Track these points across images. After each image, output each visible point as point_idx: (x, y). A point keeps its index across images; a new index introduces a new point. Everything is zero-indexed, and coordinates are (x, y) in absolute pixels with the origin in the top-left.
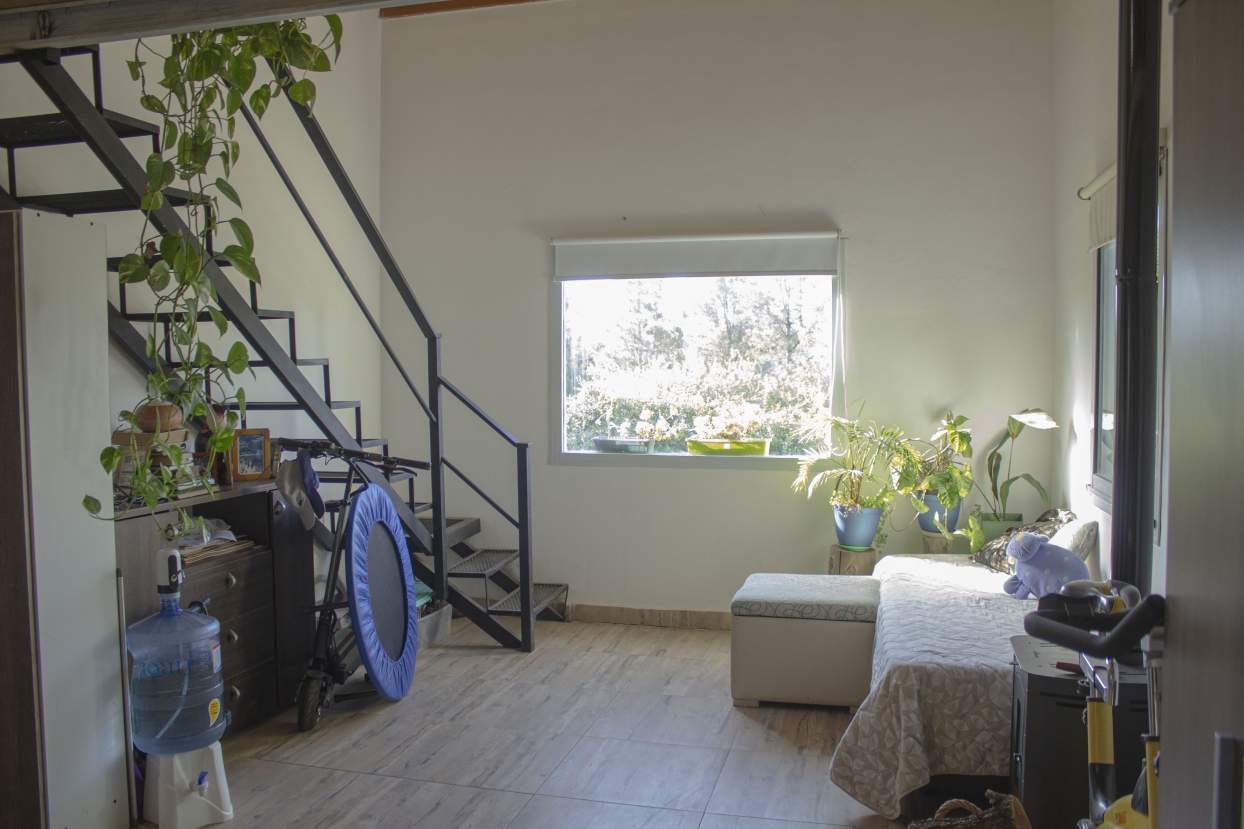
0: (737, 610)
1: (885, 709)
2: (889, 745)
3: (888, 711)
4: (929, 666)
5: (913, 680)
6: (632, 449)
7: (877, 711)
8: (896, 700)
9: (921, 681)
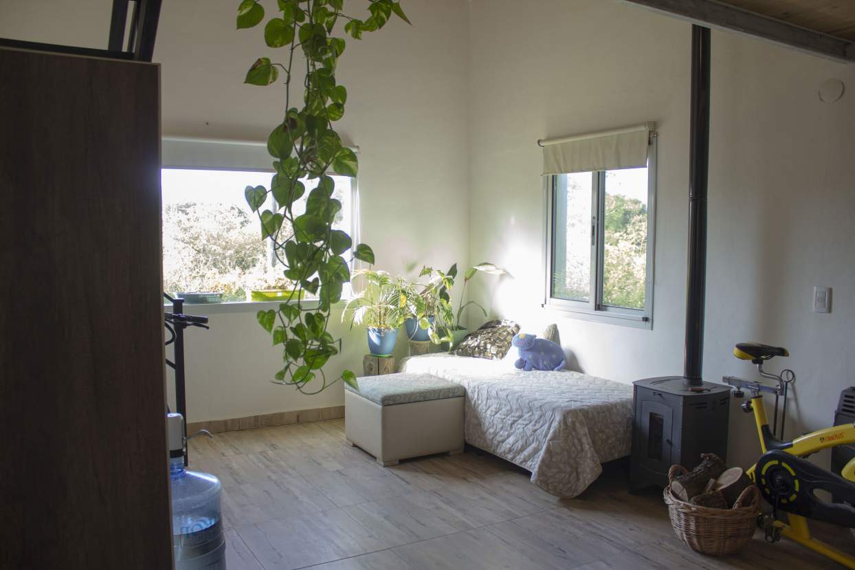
0: (386, 402)
1: (568, 436)
2: (573, 456)
3: (570, 437)
4: (585, 407)
5: (581, 417)
6: (210, 300)
7: (563, 438)
8: (574, 429)
9: (584, 416)
